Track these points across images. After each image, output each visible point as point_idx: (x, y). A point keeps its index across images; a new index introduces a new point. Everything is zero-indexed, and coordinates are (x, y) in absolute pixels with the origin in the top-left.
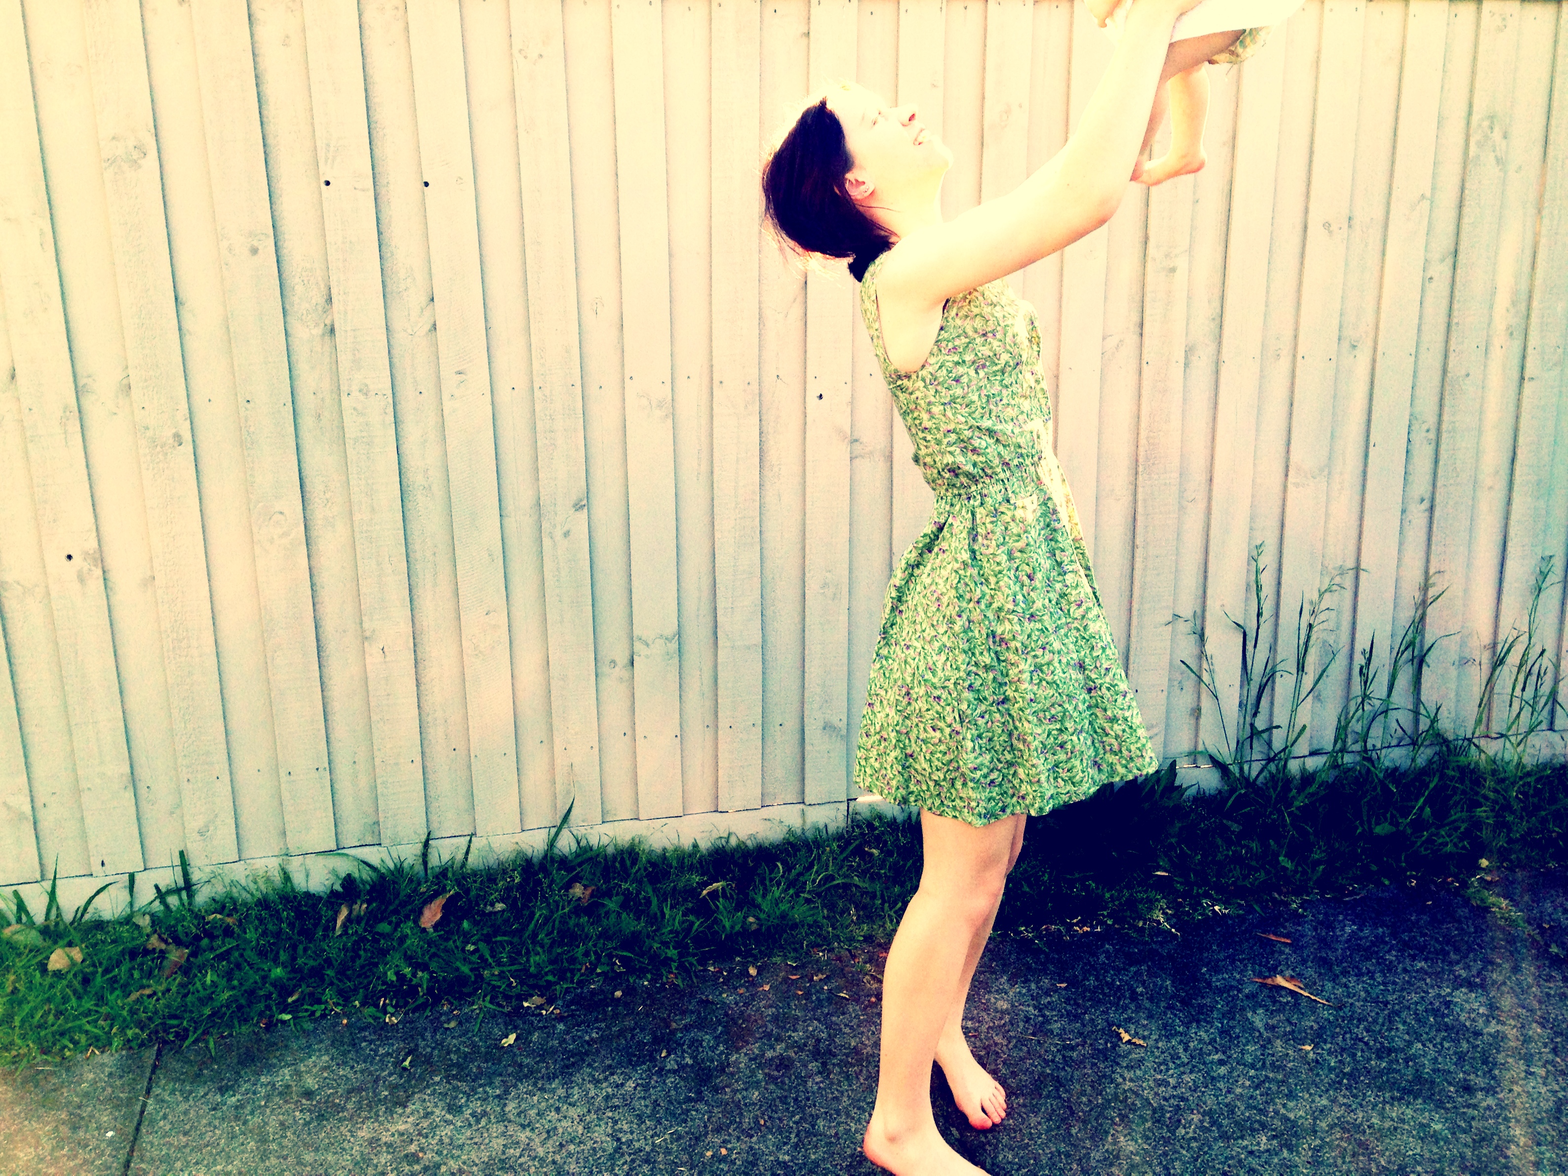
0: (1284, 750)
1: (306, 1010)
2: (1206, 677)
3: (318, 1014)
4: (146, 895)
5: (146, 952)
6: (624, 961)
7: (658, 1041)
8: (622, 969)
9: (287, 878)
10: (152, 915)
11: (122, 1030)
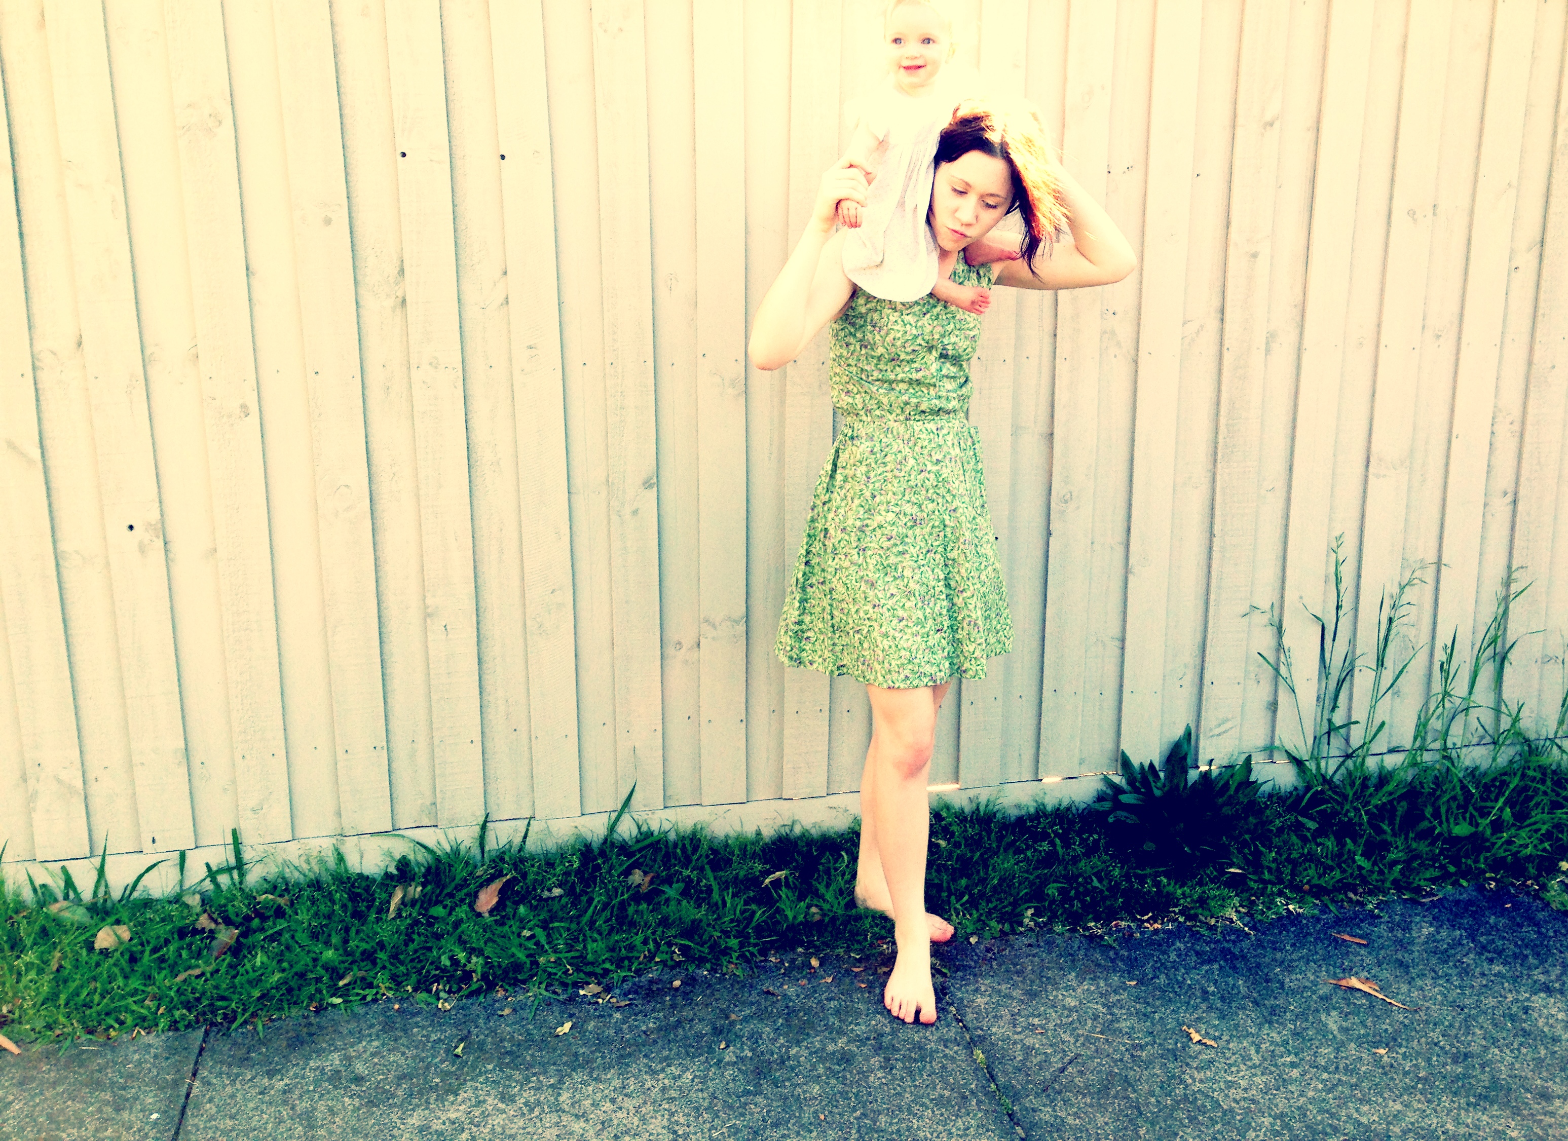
0: (1362, 747)
1: (358, 994)
2: (1283, 670)
3: (369, 998)
4: (196, 873)
5: (195, 932)
6: (684, 950)
7: (717, 1032)
8: (681, 958)
9: (341, 859)
10: (201, 894)
11: (170, 1011)
